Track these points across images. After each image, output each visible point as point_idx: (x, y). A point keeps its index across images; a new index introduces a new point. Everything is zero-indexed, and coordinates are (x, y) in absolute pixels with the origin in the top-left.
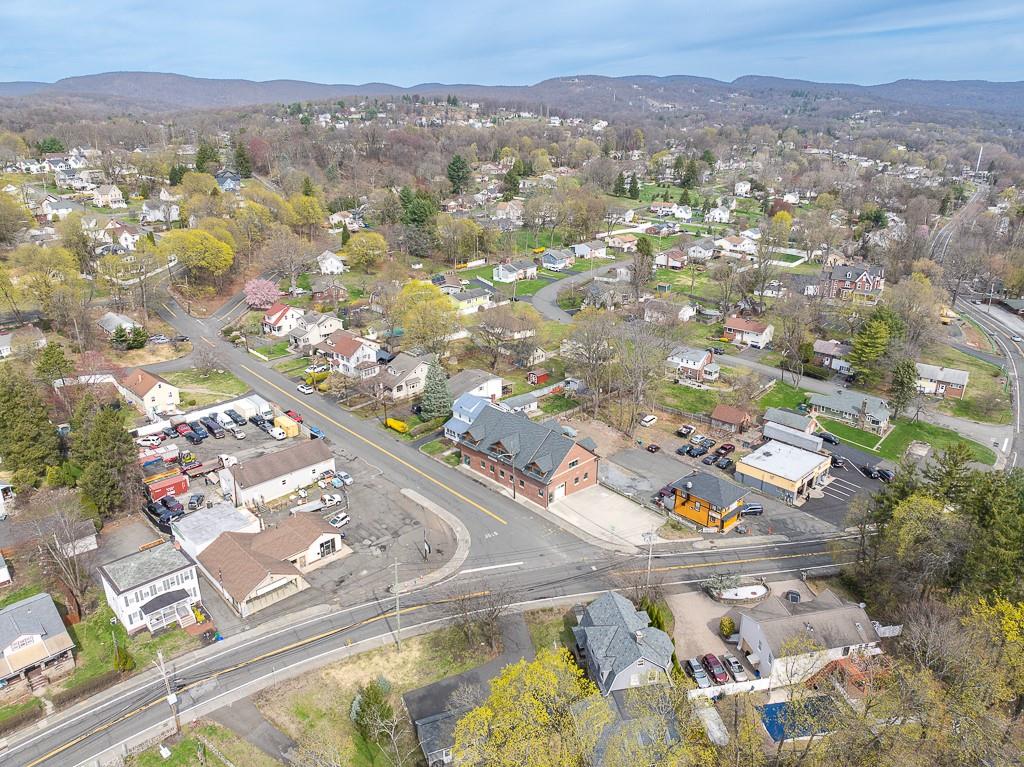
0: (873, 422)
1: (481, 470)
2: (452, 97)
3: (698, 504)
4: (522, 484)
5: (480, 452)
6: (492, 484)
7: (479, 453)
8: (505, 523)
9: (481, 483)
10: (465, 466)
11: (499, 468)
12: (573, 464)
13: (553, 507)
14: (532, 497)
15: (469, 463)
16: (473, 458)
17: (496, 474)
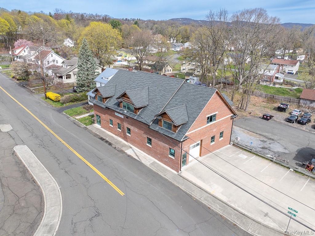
1: (110, 129)
2: (139, 19)
4: (150, 141)
5: (107, 108)
6: (118, 142)
7: (108, 110)
8: (122, 194)
9: (107, 142)
10: (97, 126)
11: (126, 125)
12: (211, 119)
13: (186, 170)
14: (161, 157)
15: (100, 123)
16: (103, 116)
17: (123, 131)
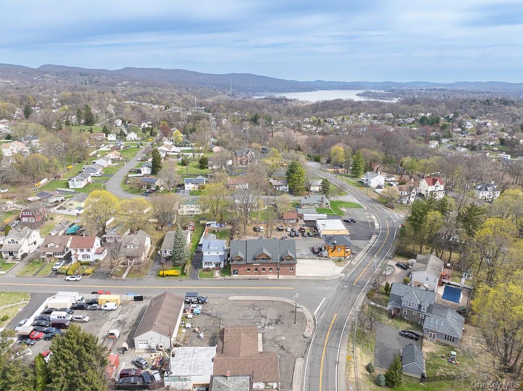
0: (326, 204)
1: (249, 274)
3: (339, 249)
5: (247, 264)
6: (261, 277)
8: (293, 288)
10: (235, 276)
11: (261, 268)
15: (237, 274)
16: (241, 269)
17: (259, 271)
